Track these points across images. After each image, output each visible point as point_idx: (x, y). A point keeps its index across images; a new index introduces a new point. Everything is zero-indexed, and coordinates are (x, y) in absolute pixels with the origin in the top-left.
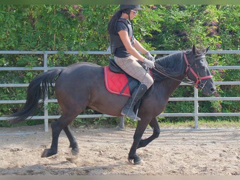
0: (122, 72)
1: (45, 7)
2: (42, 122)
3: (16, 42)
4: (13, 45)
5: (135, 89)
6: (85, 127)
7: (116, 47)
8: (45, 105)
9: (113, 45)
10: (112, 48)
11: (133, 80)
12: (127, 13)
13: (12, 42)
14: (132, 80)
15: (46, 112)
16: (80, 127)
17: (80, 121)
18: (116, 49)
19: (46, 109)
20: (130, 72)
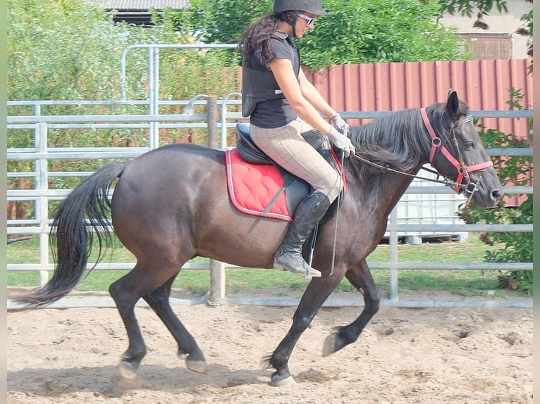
0: (268, 162)
5: (302, 204)
7: (258, 101)
9: (251, 95)
10: (247, 101)
11: (295, 181)
14: (292, 181)
18: (258, 104)
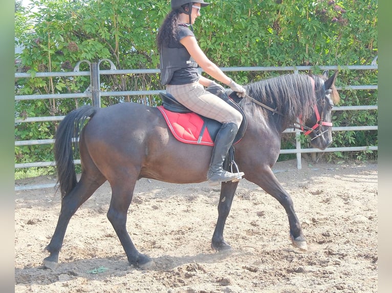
1: (298, 9)
2: (293, 156)
3: (260, 55)
4: (257, 60)
6: (345, 163)
8: (297, 136)
12: (186, 13)
13: (255, 56)
15: (298, 145)
16: (338, 163)
17: (341, 155)
19: (299, 141)
20: (203, 108)
